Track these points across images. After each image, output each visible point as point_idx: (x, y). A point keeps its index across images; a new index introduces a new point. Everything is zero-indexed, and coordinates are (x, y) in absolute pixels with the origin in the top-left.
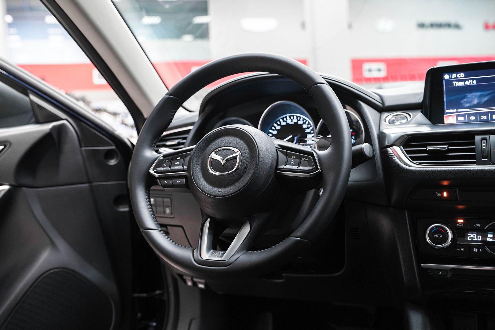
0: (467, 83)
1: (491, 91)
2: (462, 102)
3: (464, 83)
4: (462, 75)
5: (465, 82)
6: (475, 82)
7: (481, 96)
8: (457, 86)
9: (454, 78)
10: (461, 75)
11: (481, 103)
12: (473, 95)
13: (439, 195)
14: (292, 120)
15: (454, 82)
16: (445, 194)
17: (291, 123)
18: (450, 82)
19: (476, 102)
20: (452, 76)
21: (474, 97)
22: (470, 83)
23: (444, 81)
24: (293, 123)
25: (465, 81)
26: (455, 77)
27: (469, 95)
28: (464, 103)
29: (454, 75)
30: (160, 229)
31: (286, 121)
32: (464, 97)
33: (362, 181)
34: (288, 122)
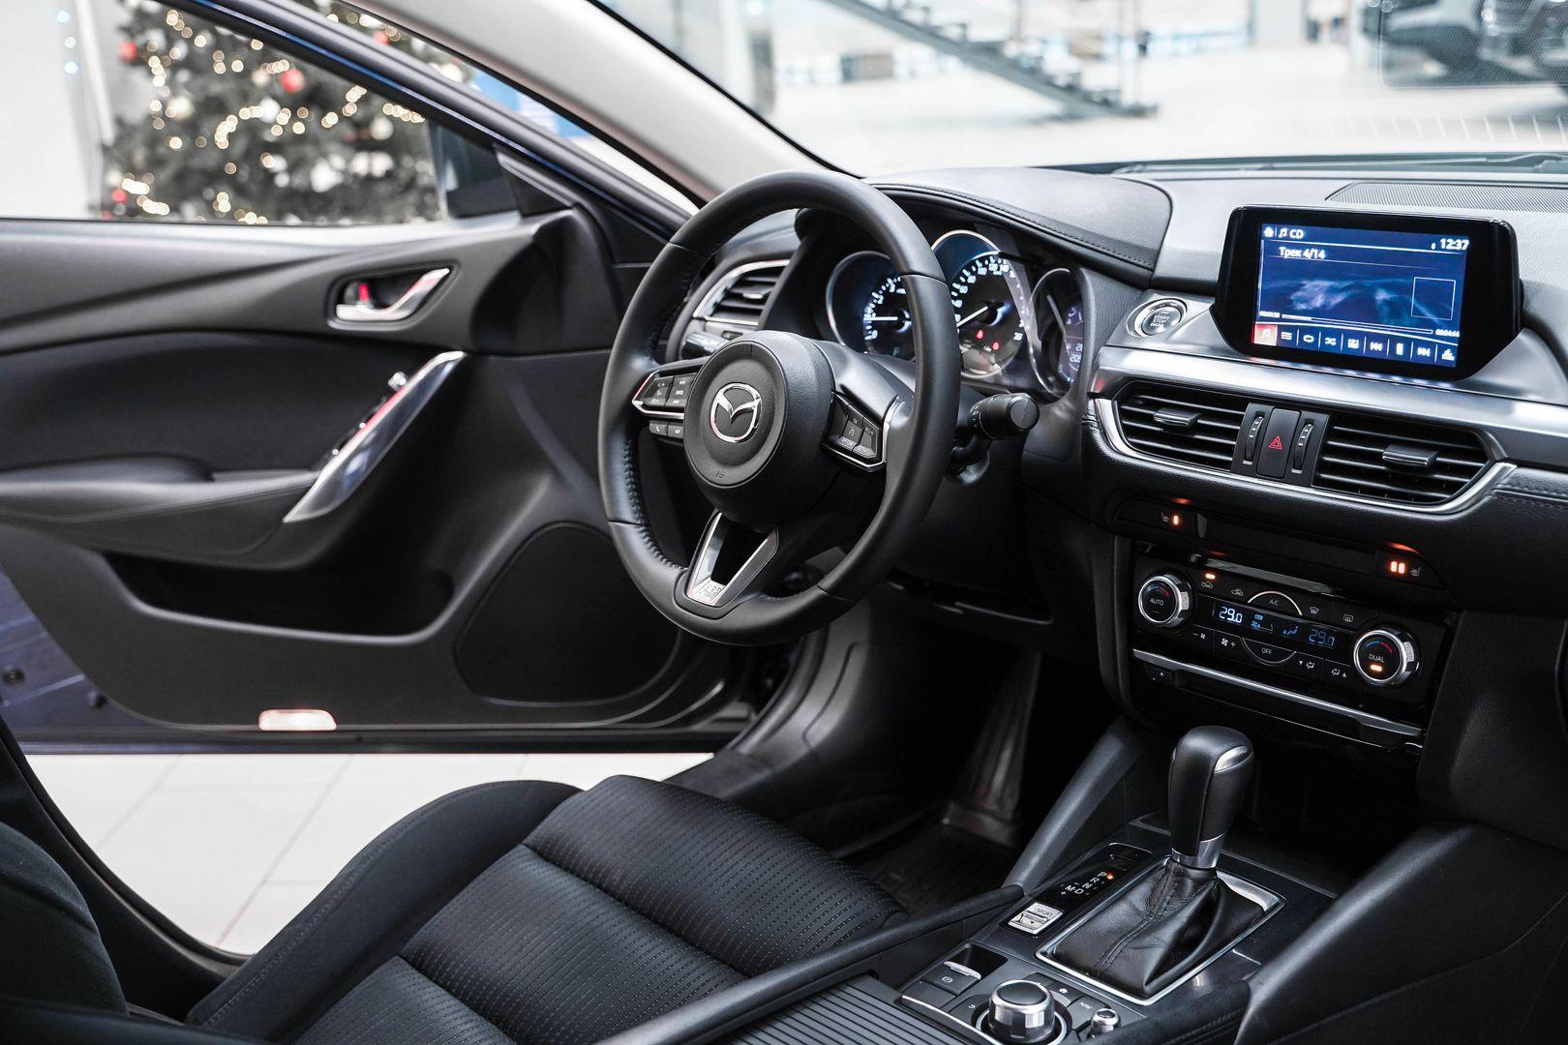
0: (1308, 254)
1: (1351, 283)
2: (1292, 298)
3: (1302, 254)
4: (1299, 233)
5: (1304, 250)
6: (1322, 255)
7: (1332, 291)
8: (1286, 257)
9: (1283, 238)
10: (1297, 234)
11: (1329, 308)
12: (1317, 286)
13: (1166, 519)
14: (999, 265)
15: (1282, 249)
16: (1176, 520)
17: (996, 273)
18: (1274, 245)
19: (1318, 302)
20: (1278, 233)
21: (1316, 290)
22: (1313, 257)
23: (1262, 241)
24: (999, 273)
25: (1303, 247)
26: (1285, 235)
27: (1309, 285)
28: (1298, 301)
29: (1284, 231)
30: (638, 522)
31: (987, 267)
32: (1298, 287)
33: (1049, 457)
34: (990, 269)
